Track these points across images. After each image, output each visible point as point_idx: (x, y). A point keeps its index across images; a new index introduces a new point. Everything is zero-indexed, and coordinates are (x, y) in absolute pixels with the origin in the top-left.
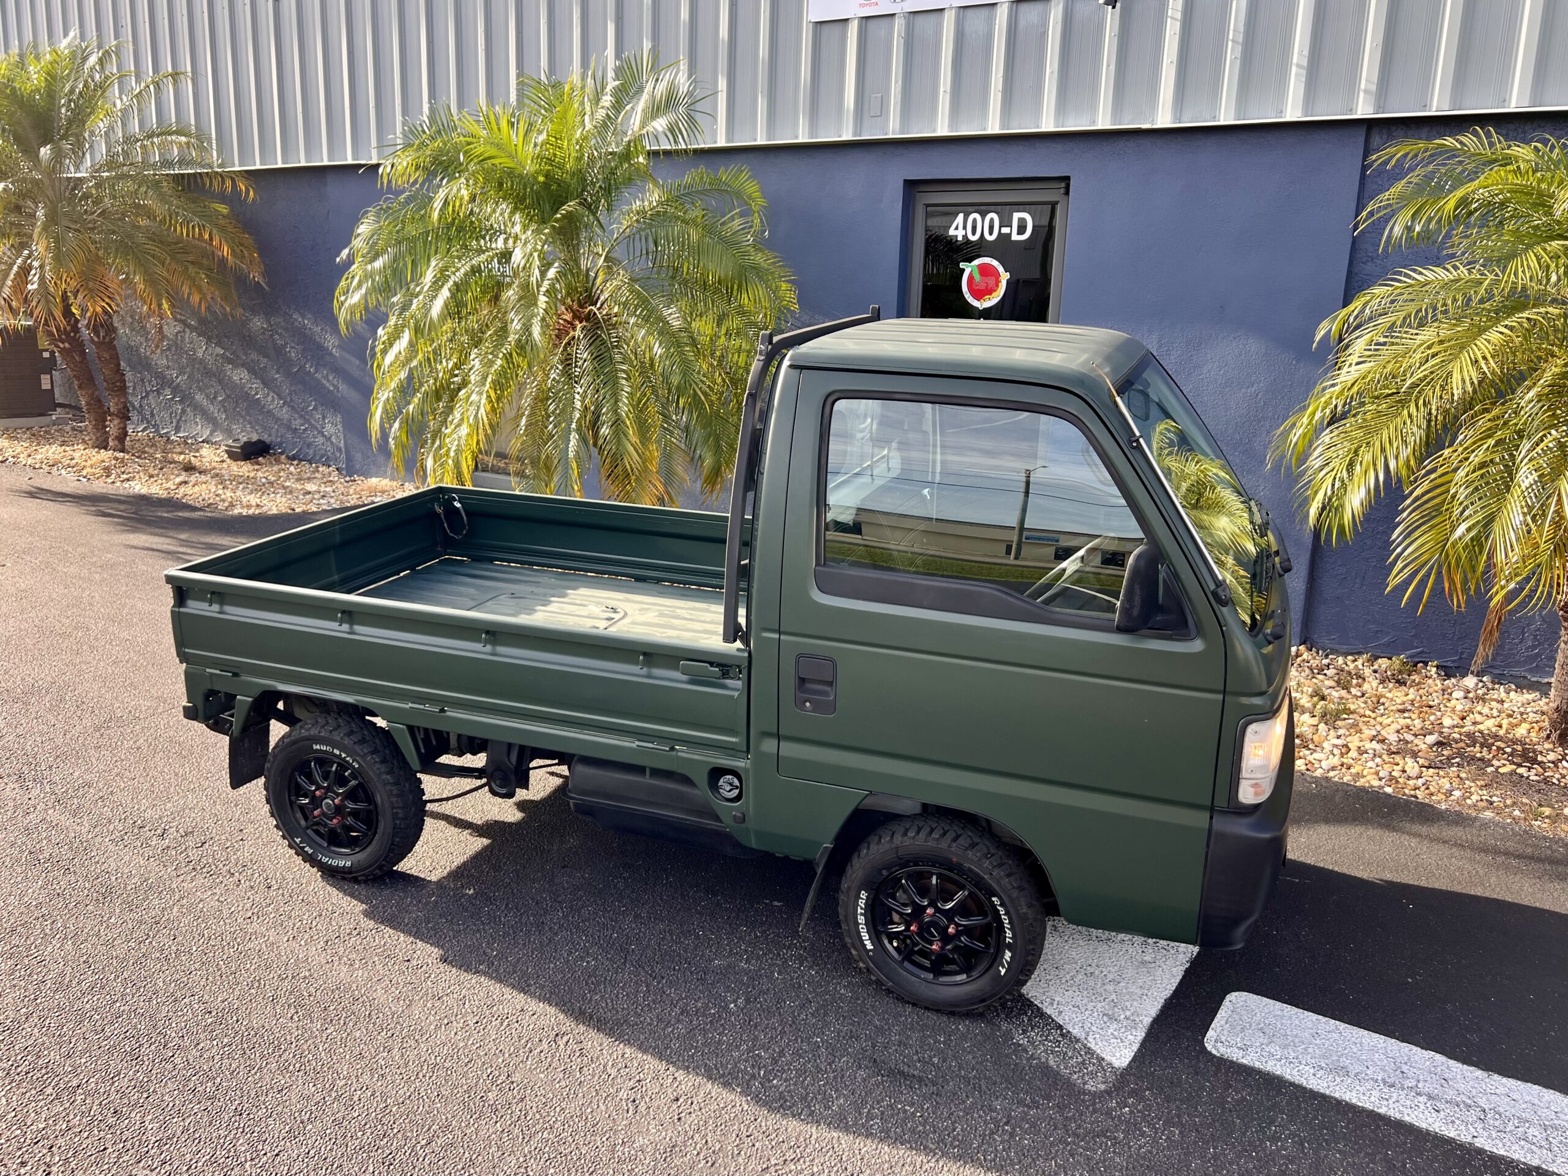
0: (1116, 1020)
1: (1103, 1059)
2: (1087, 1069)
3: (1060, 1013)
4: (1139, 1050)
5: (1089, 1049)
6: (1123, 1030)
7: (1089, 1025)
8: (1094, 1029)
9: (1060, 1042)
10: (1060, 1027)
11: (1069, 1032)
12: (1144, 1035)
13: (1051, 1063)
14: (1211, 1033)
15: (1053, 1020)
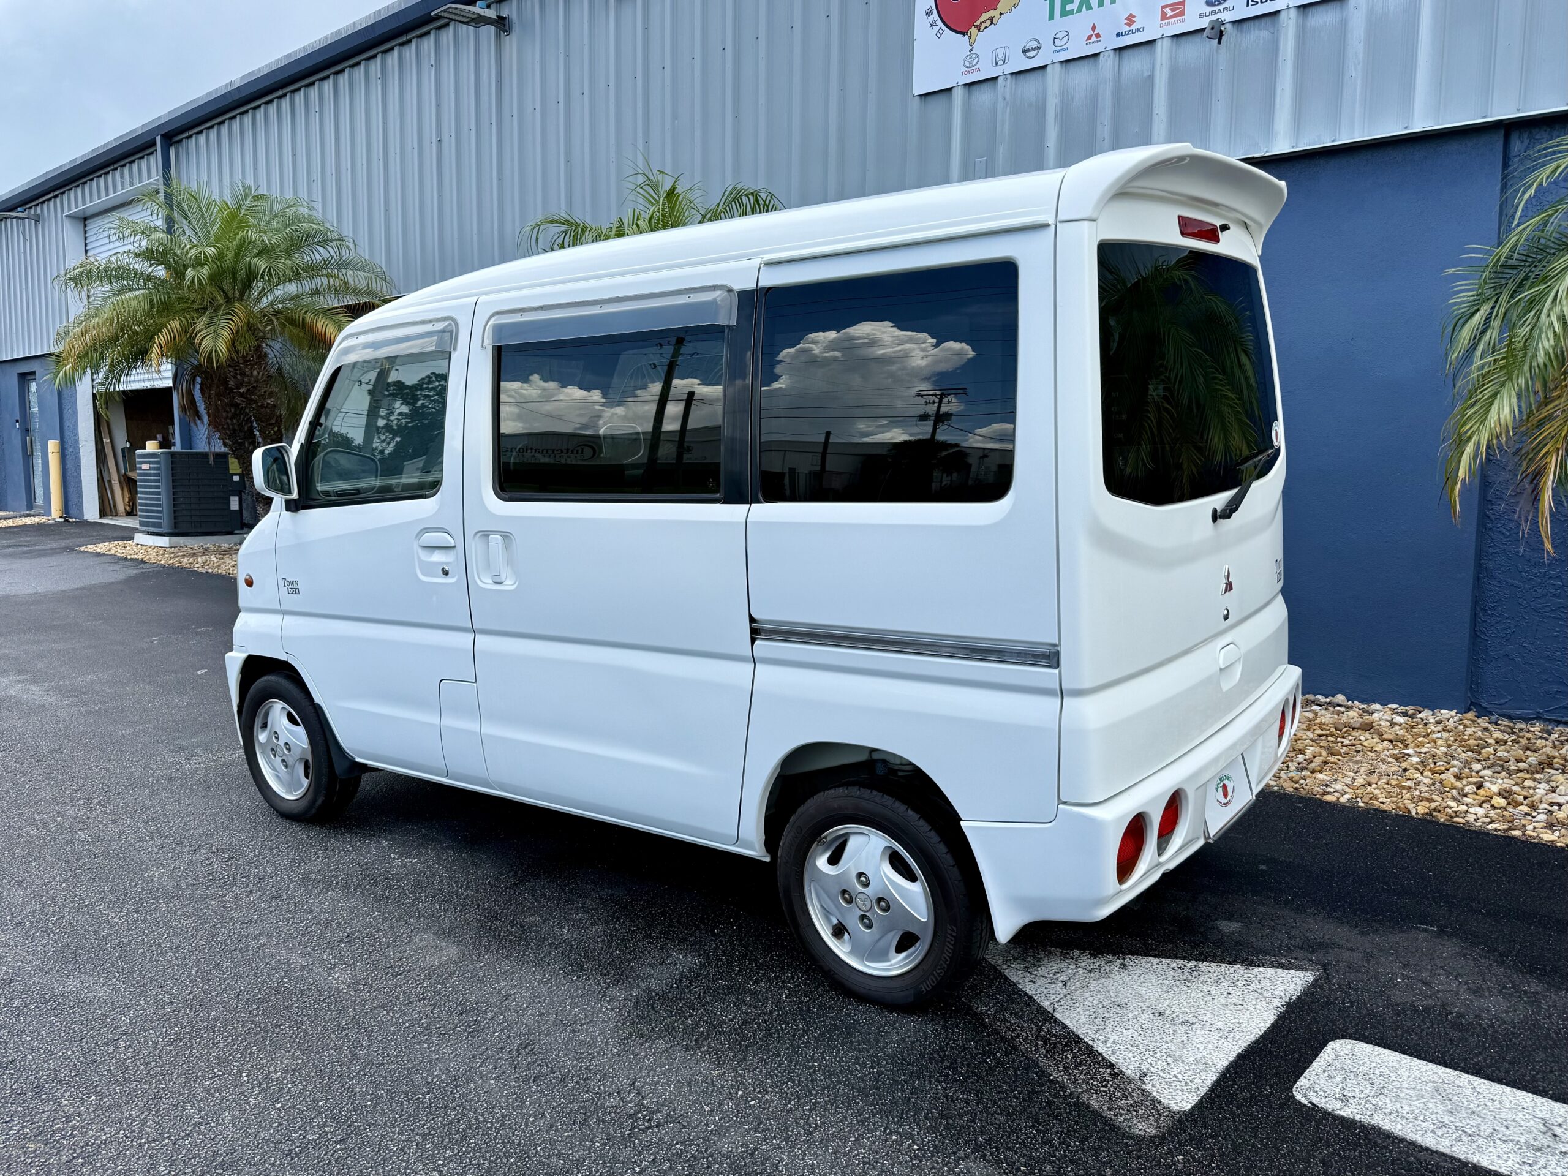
0: (1183, 1062)
1: (1160, 1102)
2: (1137, 1112)
3: (1113, 1053)
4: (1206, 1094)
5: (1143, 1090)
6: (1189, 1073)
7: (1148, 1066)
8: (1152, 1070)
9: (1108, 1081)
10: (1112, 1066)
11: (1121, 1072)
12: (1215, 1078)
13: (1094, 1104)
14: (1302, 1081)
15: (1104, 1058)
